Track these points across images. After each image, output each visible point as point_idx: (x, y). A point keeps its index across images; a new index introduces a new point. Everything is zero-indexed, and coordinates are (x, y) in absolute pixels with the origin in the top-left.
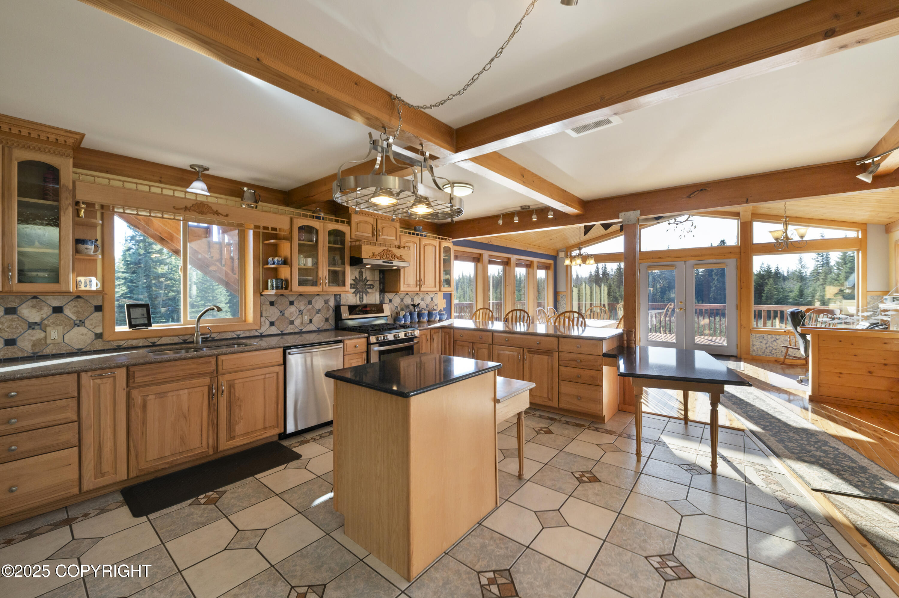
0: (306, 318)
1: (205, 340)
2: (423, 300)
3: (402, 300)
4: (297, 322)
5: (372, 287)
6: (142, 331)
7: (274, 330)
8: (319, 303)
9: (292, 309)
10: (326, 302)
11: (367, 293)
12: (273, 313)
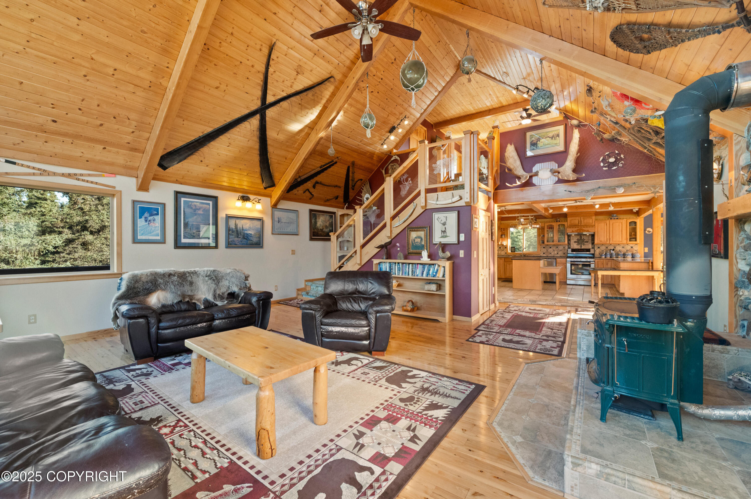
0: (556, 252)
1: (524, 256)
2: (623, 247)
3: (607, 247)
4: (553, 253)
5: (587, 242)
6: (513, 253)
7: (544, 255)
8: (561, 248)
9: (551, 249)
10: (564, 247)
11: (584, 245)
12: (545, 250)
